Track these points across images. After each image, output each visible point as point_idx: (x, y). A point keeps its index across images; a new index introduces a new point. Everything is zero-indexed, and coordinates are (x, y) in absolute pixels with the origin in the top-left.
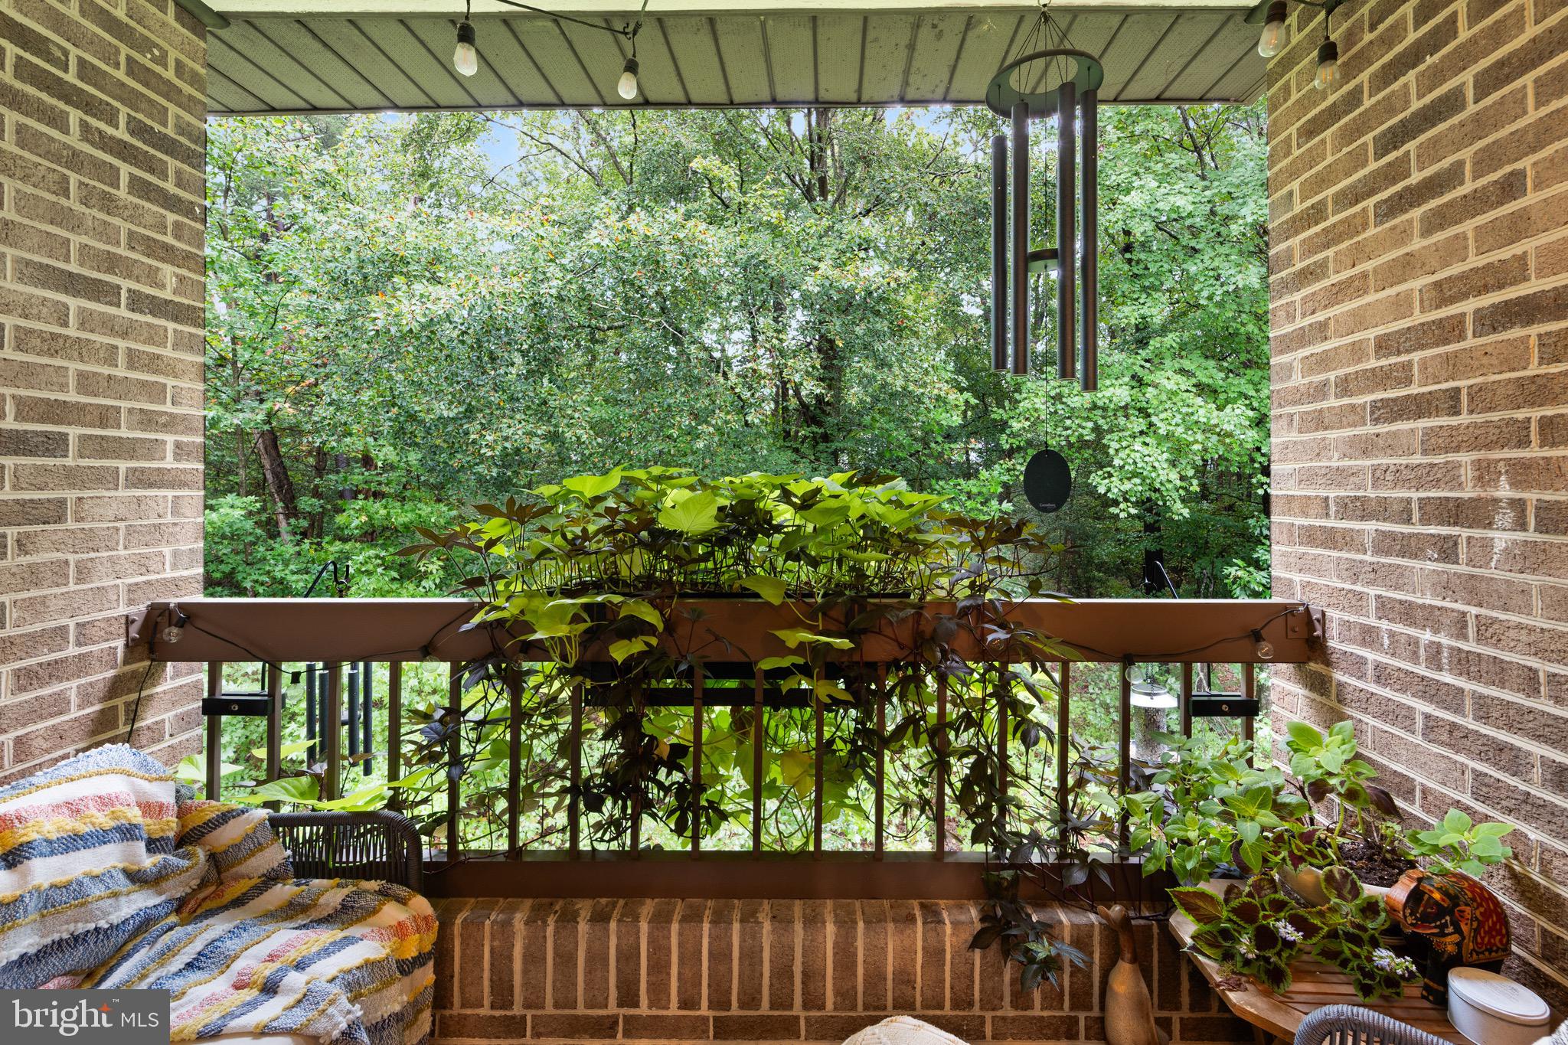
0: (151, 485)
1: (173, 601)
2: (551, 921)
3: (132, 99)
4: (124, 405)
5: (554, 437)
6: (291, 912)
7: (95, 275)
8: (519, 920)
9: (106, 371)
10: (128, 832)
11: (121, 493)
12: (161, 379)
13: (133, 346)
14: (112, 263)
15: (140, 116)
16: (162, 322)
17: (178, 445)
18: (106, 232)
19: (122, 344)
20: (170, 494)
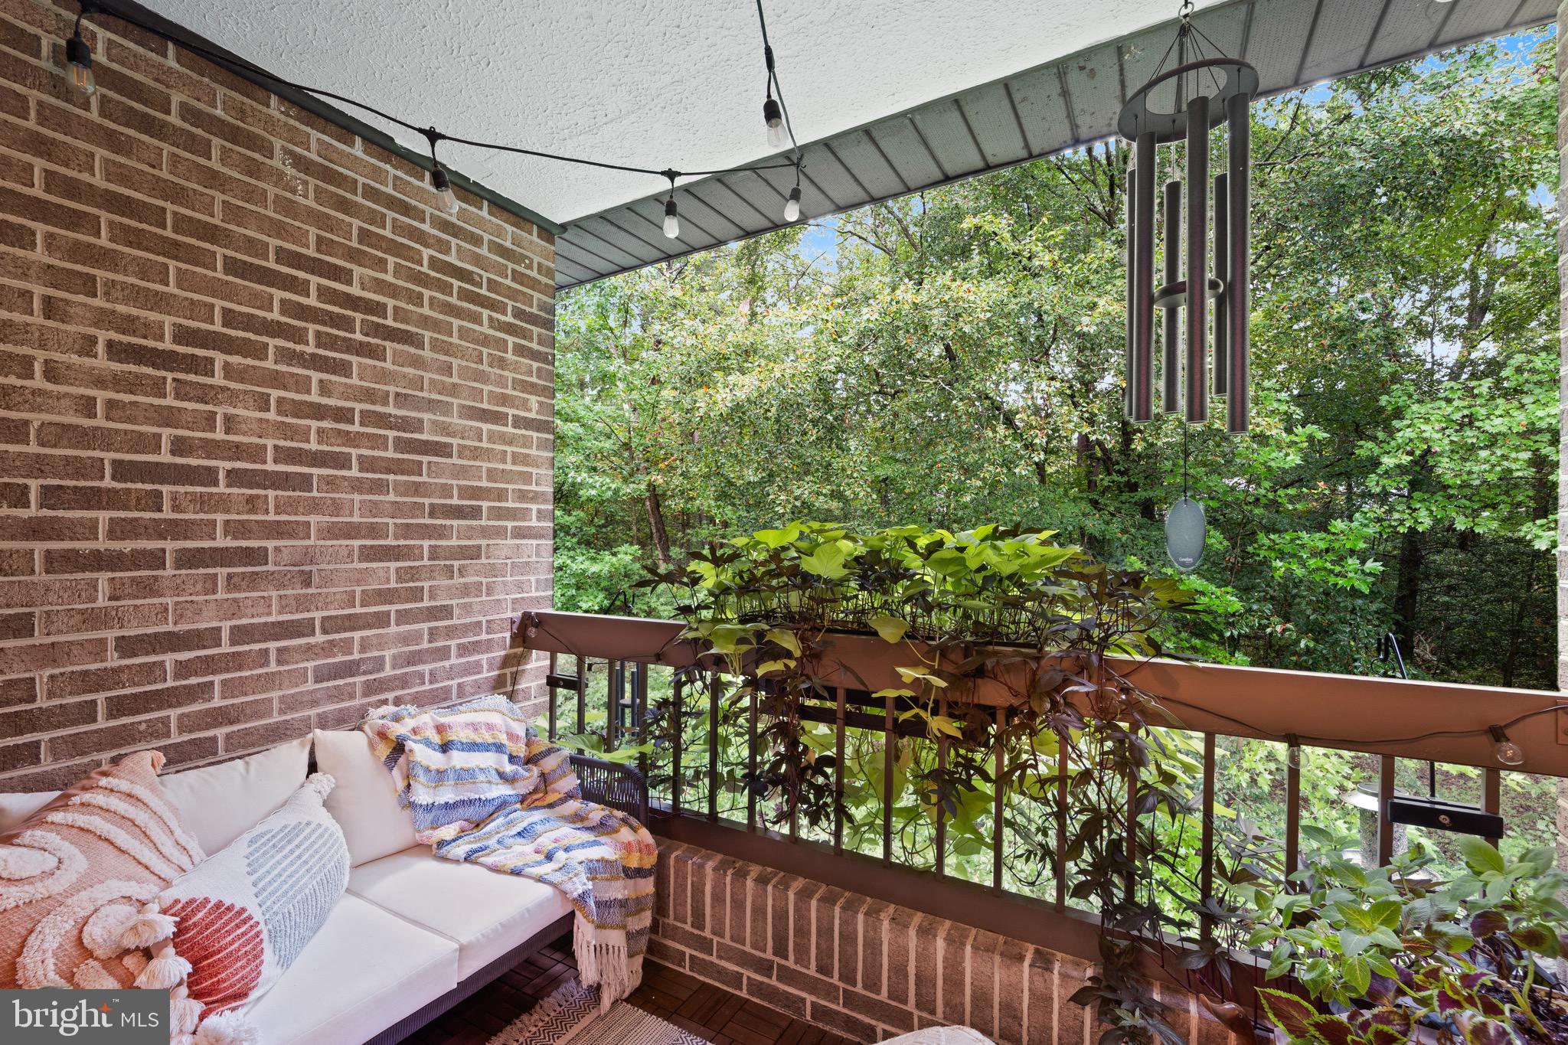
0: (524, 537)
1: (534, 611)
2: (730, 872)
3: (513, 295)
4: (510, 487)
5: (837, 495)
6: (577, 818)
7: (496, 408)
8: (709, 866)
9: (501, 466)
10: (499, 748)
11: (509, 542)
12: (529, 469)
13: (516, 450)
14: (504, 400)
15: (518, 305)
16: (530, 433)
17: (539, 511)
18: (501, 382)
19: (509, 449)
20: (535, 542)
